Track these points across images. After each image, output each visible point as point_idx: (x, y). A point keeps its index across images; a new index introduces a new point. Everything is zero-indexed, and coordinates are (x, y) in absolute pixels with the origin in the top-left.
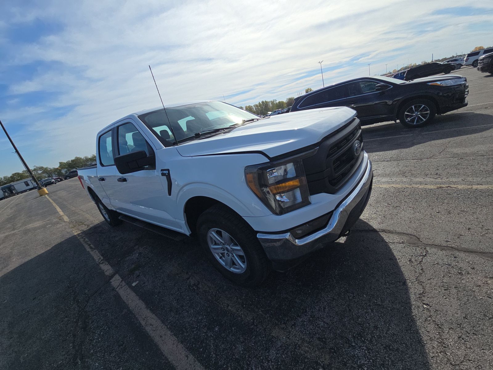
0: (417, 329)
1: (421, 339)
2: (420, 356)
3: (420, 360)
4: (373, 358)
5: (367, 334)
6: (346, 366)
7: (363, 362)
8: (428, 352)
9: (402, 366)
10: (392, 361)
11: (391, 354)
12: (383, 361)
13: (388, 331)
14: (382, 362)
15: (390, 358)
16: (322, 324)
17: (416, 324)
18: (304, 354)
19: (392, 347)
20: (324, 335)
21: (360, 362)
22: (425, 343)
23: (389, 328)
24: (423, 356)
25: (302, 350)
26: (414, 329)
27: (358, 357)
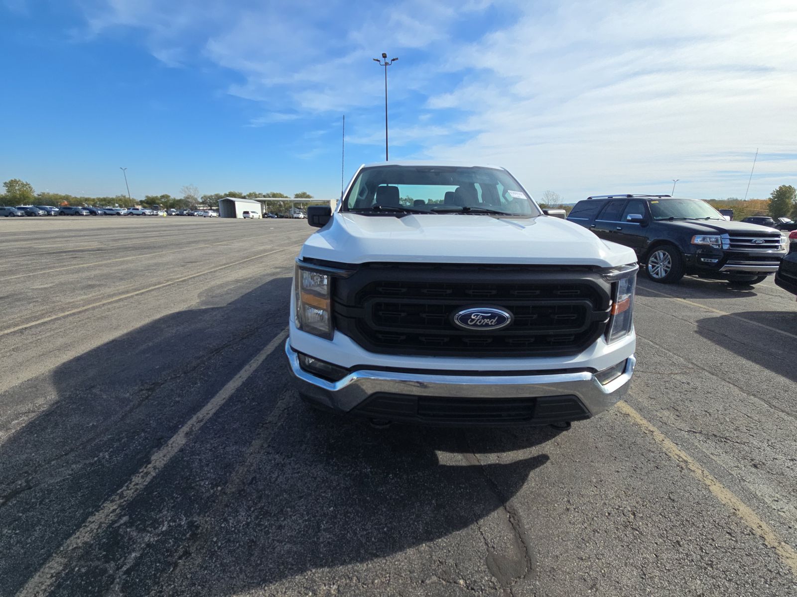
0: (286, 577)
1: (271, 583)
2: (244, 582)
3: (238, 583)
4: (236, 531)
5: (268, 520)
6: (225, 507)
7: (231, 521)
8: (251, 592)
9: (228, 561)
10: (234, 550)
11: (245, 548)
12: (234, 541)
13: (278, 541)
14: (232, 540)
15: (238, 548)
16: (274, 476)
17: (297, 575)
18: (234, 471)
19: (255, 548)
20: (260, 481)
21: (230, 519)
22: (264, 588)
23: (282, 542)
24: (245, 586)
25: (239, 468)
26: (286, 572)
27: (237, 516)
